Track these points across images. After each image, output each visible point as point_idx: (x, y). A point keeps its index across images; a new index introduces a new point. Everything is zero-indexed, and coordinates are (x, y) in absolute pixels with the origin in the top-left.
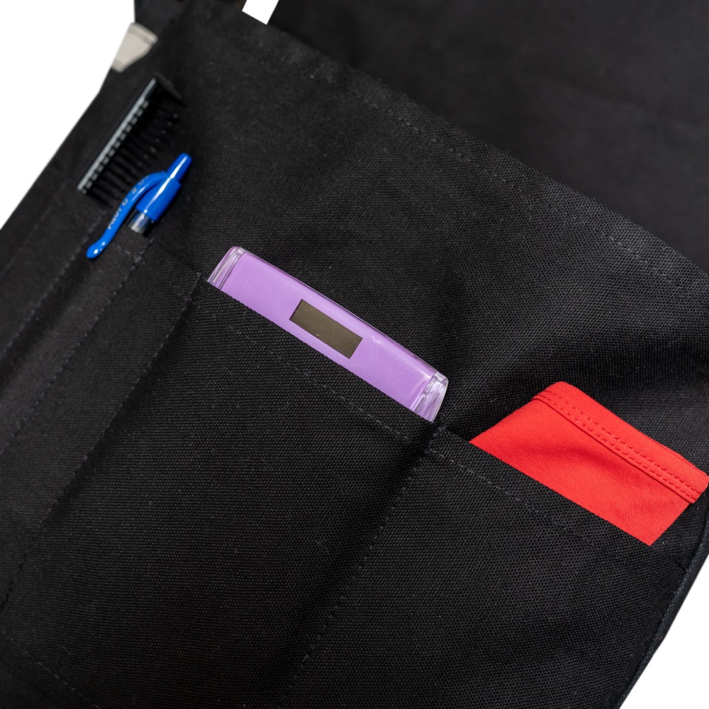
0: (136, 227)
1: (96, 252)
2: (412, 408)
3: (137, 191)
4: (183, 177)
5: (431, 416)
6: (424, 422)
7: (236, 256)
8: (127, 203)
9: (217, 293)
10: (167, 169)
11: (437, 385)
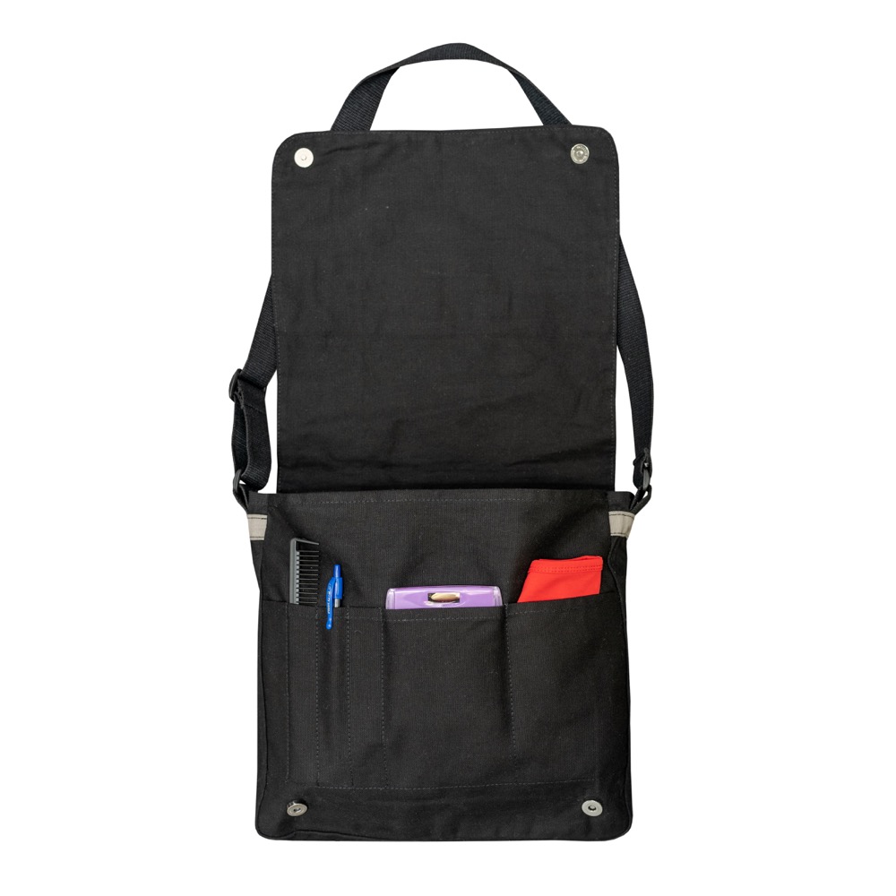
0: (336, 605)
1: (330, 626)
2: (493, 605)
3: (330, 593)
4: (341, 574)
5: (501, 604)
6: (500, 607)
7: (391, 593)
8: (329, 599)
9: (394, 611)
10: (333, 575)
11: (496, 591)
